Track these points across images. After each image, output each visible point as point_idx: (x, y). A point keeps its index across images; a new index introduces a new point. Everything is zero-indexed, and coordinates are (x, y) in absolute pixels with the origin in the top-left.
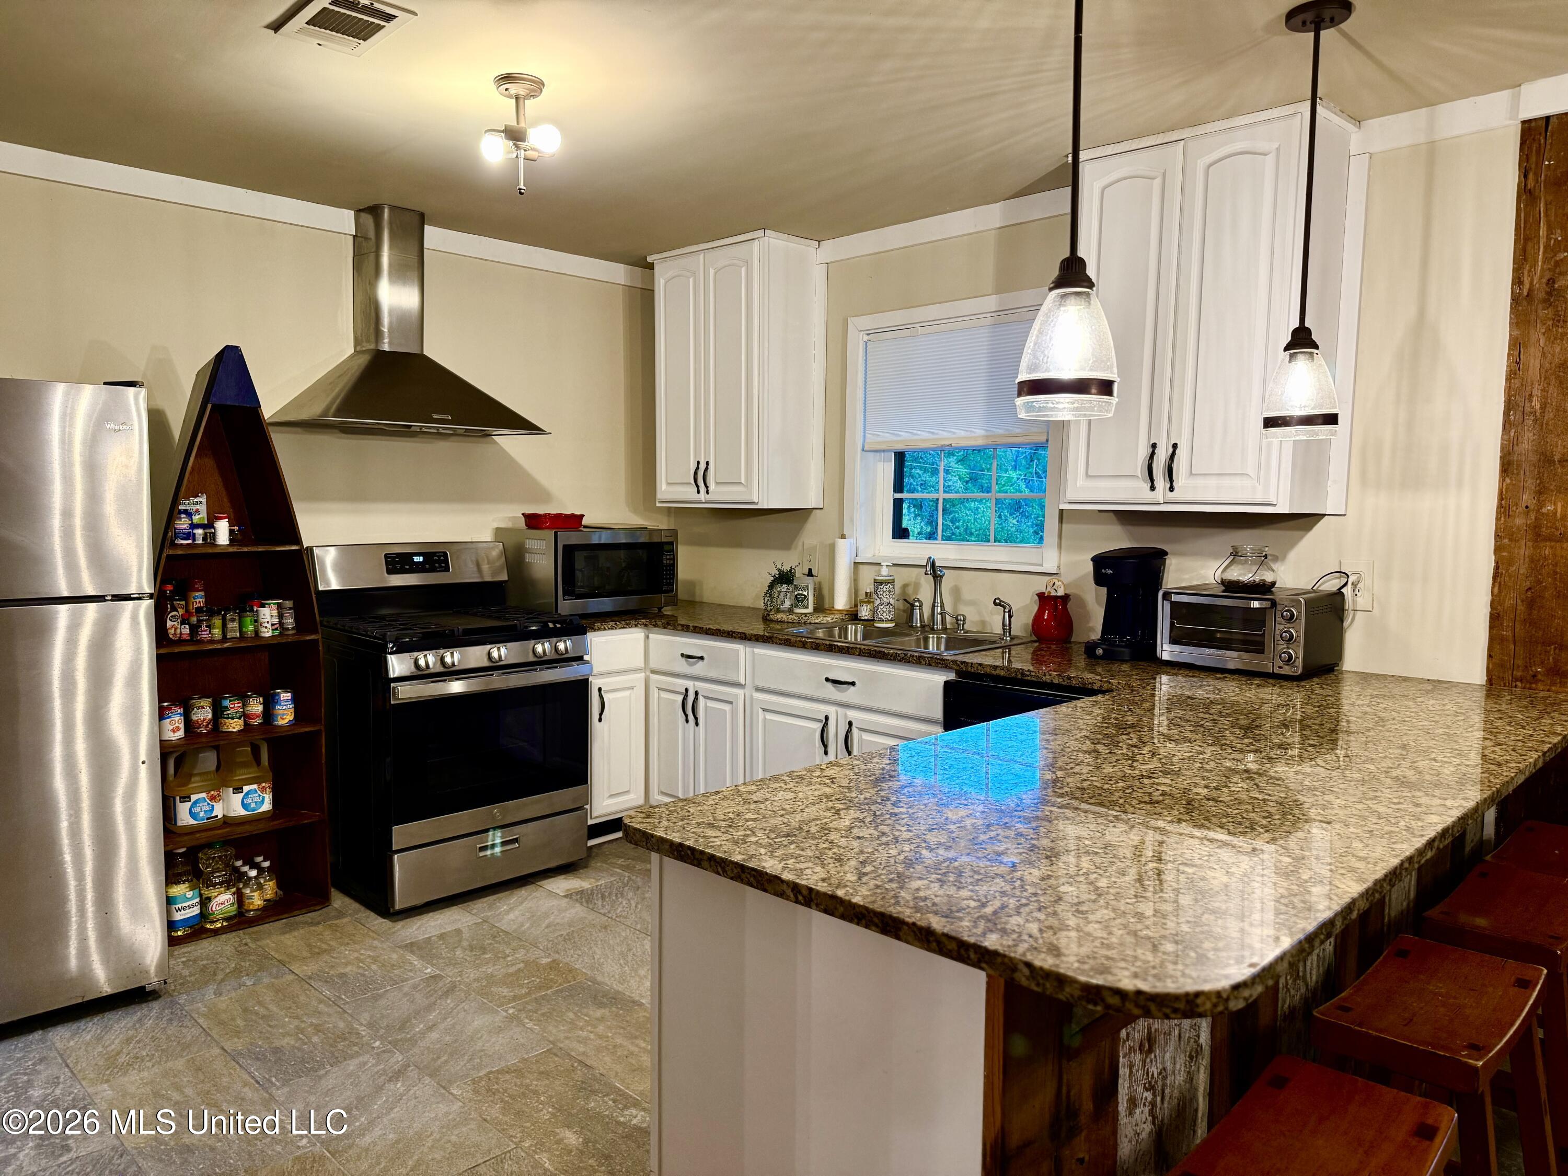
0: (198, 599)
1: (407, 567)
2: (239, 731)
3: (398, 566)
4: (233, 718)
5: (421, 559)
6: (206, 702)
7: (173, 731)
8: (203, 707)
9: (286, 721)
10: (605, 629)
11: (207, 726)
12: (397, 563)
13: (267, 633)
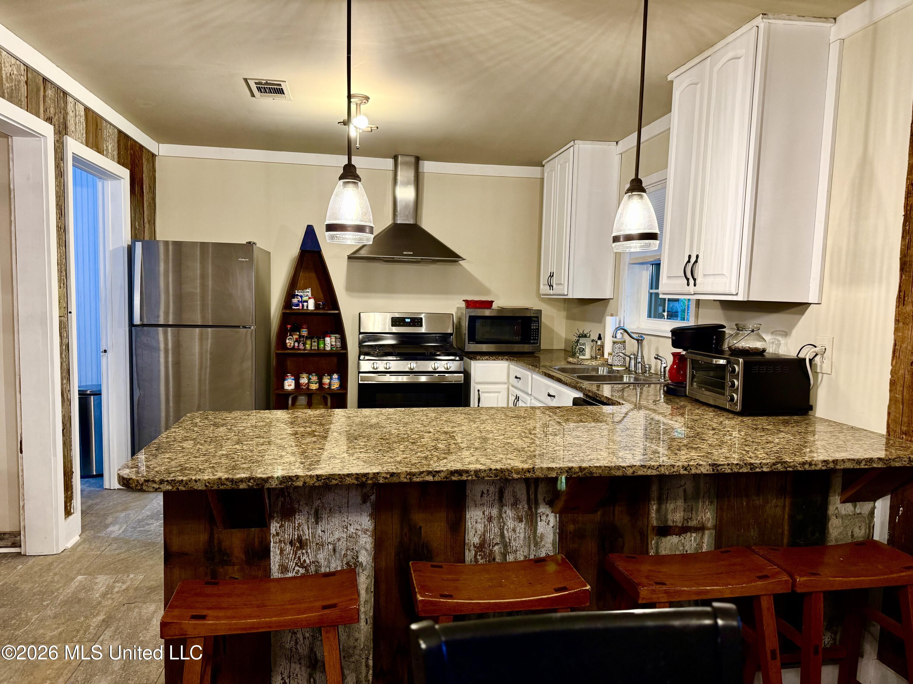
0: (304, 332)
1: (402, 324)
2: (316, 389)
3: (398, 323)
4: (313, 383)
5: (409, 320)
6: (305, 375)
7: (288, 386)
8: (304, 378)
9: (335, 387)
10: (482, 360)
11: (305, 386)
12: (397, 322)
13: (328, 348)
